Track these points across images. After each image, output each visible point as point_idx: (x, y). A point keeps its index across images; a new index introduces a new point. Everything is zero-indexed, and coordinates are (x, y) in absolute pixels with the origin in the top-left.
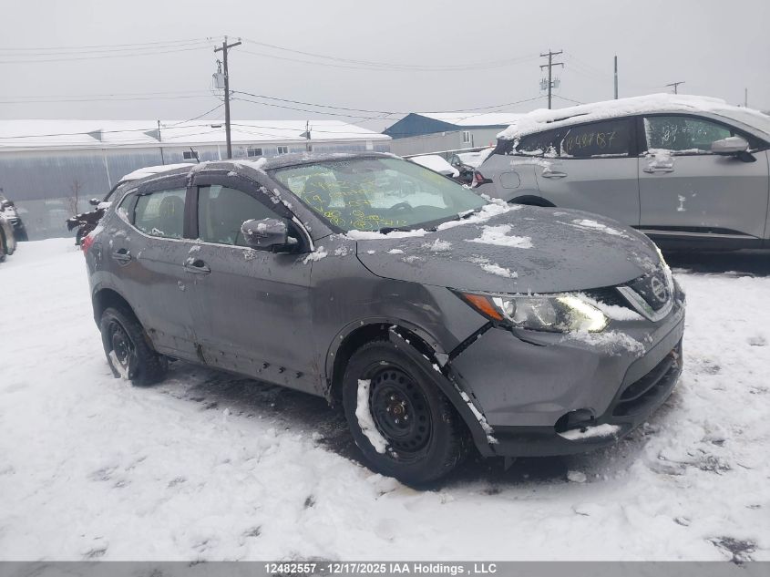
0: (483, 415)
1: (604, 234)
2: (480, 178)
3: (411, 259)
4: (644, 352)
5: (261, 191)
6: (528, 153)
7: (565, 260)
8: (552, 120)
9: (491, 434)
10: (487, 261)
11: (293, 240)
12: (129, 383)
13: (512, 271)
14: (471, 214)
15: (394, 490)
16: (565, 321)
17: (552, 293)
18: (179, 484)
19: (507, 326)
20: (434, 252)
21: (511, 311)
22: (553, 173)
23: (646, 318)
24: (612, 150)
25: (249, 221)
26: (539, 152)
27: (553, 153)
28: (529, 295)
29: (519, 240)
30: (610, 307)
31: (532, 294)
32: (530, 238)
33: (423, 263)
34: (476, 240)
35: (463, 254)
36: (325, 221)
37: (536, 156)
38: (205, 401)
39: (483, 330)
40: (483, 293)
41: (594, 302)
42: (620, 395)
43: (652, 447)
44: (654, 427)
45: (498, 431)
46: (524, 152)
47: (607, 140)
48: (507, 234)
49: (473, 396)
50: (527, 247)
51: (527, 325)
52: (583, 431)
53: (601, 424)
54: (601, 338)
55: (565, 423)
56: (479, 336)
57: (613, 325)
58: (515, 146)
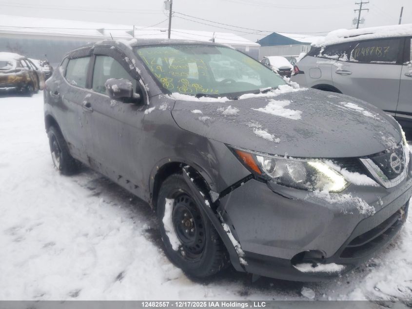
0: (239, 242)
1: (360, 115)
2: (297, 70)
3: (204, 118)
4: (375, 212)
5: (125, 60)
6: (329, 57)
7: (322, 132)
8: (348, 36)
9: (242, 257)
10: (260, 126)
11: (137, 95)
12: (58, 172)
13: (276, 137)
14: (269, 90)
15: (177, 278)
16: (311, 181)
17: (304, 158)
18: (50, 246)
19: (265, 180)
20: (224, 115)
21: (269, 168)
22: (343, 71)
23: (381, 185)
24: (385, 59)
25: (110, 79)
26: (336, 56)
27: (345, 58)
28: (285, 157)
29: (293, 112)
30: (352, 173)
31: (288, 157)
32: (301, 112)
33: (212, 122)
34: (261, 110)
35: (245, 120)
36: (159, 84)
37: (334, 59)
38: (95, 190)
39: (245, 180)
40: (250, 151)
41: (338, 168)
42: (348, 243)
43: (372, 278)
44: (377, 261)
45: (248, 256)
46: (327, 56)
47: (383, 52)
48: (286, 107)
49: (233, 228)
50: (296, 119)
51: (279, 181)
52: (314, 266)
53: (329, 263)
54: (339, 198)
55: (301, 258)
56: (243, 184)
57: (351, 188)
58: (321, 52)
